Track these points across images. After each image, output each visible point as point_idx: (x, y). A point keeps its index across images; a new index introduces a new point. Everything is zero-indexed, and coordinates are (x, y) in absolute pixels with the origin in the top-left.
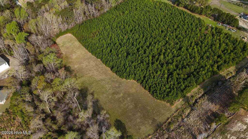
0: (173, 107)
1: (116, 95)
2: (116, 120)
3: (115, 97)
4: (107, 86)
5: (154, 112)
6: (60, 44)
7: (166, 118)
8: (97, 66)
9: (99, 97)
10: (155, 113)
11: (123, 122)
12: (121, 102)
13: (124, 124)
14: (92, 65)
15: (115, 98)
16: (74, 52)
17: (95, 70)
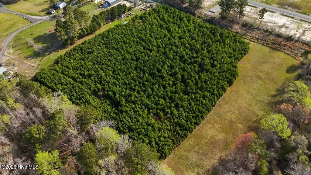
0: (251, 43)
5: (263, 52)
8: (230, 102)
14: (230, 107)
17: (237, 102)
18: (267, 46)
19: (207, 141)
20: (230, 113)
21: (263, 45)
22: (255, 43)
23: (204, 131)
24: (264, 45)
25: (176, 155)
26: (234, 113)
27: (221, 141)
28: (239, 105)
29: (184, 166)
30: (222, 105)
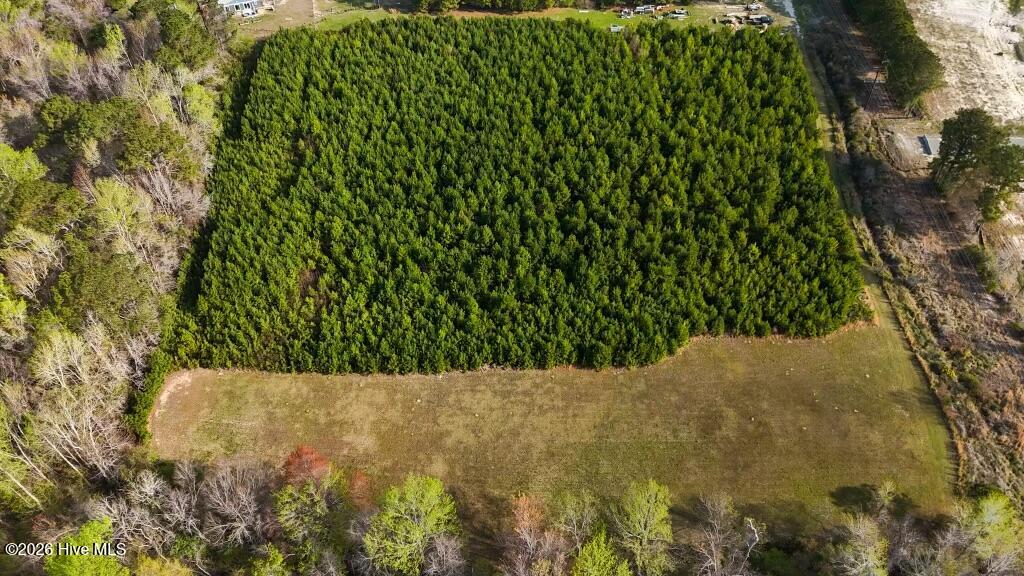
0: (877, 320)
1: (720, 428)
2: (834, 500)
3: (726, 439)
4: (649, 430)
5: (868, 376)
6: (205, 449)
7: (910, 365)
8: (512, 399)
9: (687, 486)
10: (872, 376)
11: (857, 484)
12: (761, 436)
13: (865, 485)
14: (492, 410)
15: (731, 442)
16: (331, 424)
17: (530, 417)
18: (925, 375)
19: (322, 420)
20: (469, 420)
21: (914, 359)
22: (896, 335)
23: (353, 395)
24: (918, 364)
25: (233, 382)
26: (476, 431)
27: (345, 452)
28: (522, 426)
29: (213, 415)
30: (483, 388)
